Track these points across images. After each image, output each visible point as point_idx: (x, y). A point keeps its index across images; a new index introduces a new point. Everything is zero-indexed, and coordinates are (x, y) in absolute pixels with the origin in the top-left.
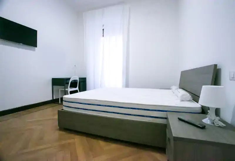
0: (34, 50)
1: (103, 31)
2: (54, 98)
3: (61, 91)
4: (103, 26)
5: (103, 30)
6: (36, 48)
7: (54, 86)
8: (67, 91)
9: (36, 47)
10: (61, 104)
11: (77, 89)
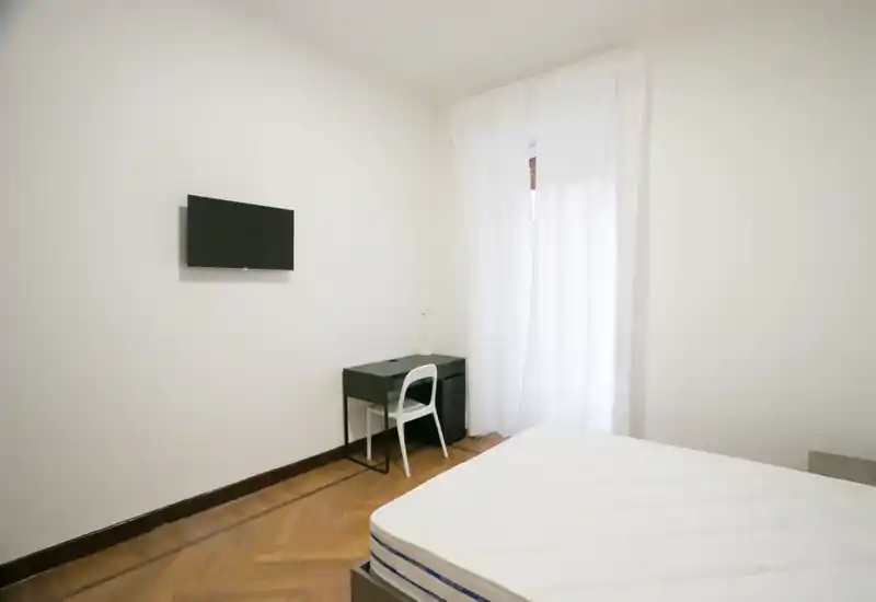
1: (533, 172)
2: (351, 440)
3: (373, 415)
4: (532, 145)
5: (533, 162)
6: (290, 272)
7: (349, 399)
9: (291, 268)
10: (372, 464)
11: (431, 409)
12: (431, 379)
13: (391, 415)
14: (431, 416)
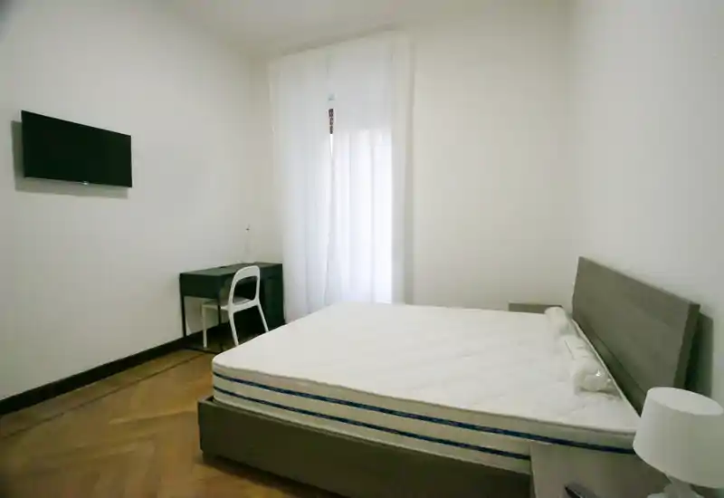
0: (125, 196)
2: (188, 333)
3: (208, 310)
4: (331, 99)
5: (331, 111)
6: (130, 189)
7: (186, 298)
8: (226, 312)
9: (130, 185)
10: (208, 349)
11: (256, 302)
12: (255, 278)
13: (222, 308)
14: (256, 307)
